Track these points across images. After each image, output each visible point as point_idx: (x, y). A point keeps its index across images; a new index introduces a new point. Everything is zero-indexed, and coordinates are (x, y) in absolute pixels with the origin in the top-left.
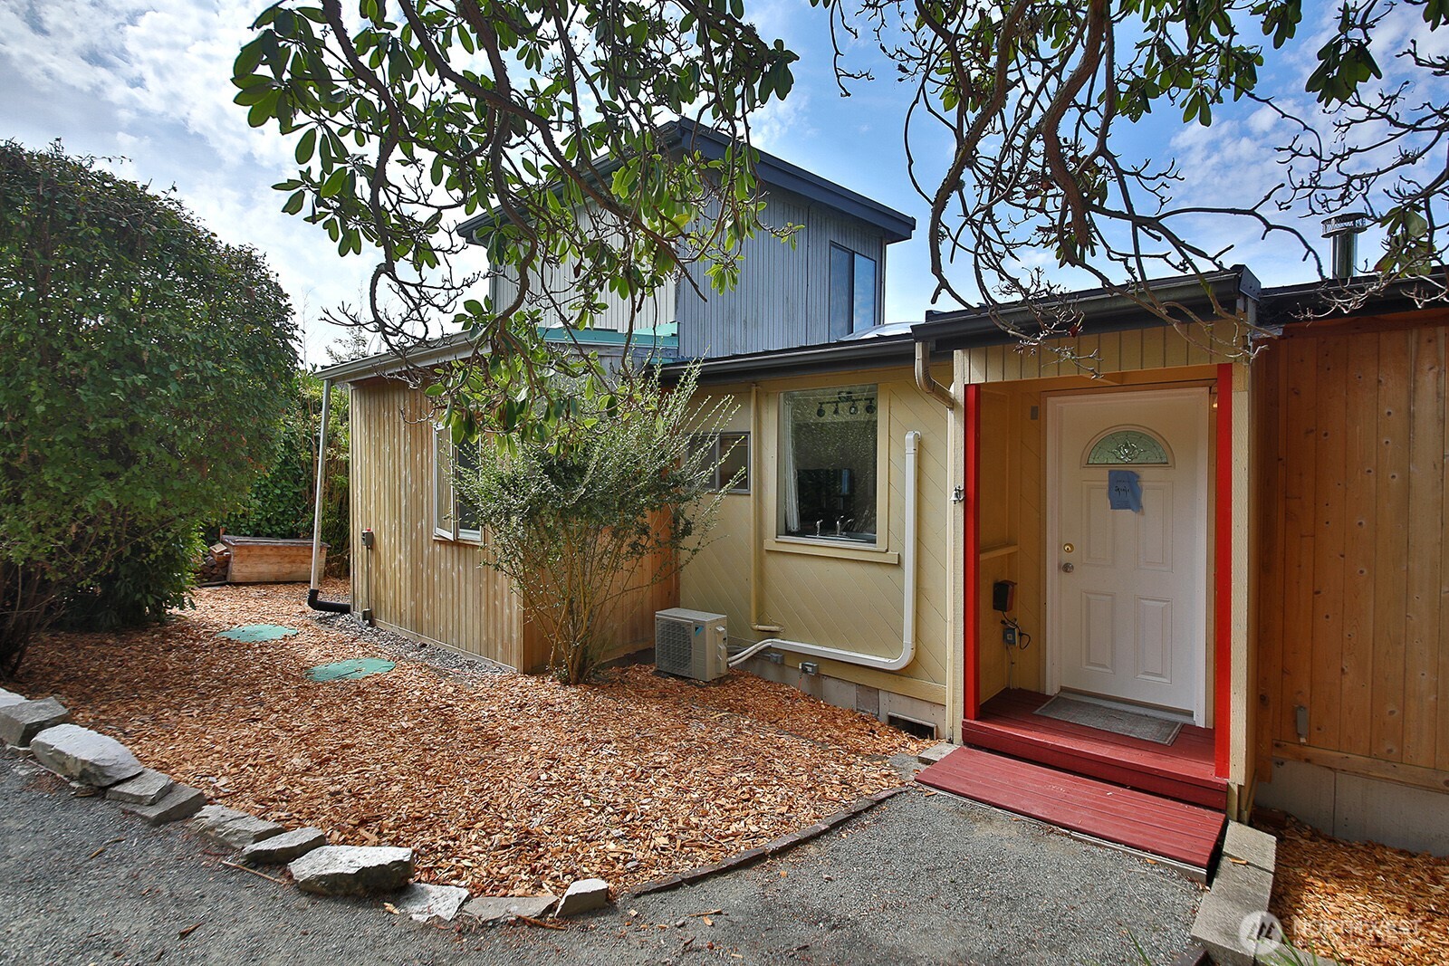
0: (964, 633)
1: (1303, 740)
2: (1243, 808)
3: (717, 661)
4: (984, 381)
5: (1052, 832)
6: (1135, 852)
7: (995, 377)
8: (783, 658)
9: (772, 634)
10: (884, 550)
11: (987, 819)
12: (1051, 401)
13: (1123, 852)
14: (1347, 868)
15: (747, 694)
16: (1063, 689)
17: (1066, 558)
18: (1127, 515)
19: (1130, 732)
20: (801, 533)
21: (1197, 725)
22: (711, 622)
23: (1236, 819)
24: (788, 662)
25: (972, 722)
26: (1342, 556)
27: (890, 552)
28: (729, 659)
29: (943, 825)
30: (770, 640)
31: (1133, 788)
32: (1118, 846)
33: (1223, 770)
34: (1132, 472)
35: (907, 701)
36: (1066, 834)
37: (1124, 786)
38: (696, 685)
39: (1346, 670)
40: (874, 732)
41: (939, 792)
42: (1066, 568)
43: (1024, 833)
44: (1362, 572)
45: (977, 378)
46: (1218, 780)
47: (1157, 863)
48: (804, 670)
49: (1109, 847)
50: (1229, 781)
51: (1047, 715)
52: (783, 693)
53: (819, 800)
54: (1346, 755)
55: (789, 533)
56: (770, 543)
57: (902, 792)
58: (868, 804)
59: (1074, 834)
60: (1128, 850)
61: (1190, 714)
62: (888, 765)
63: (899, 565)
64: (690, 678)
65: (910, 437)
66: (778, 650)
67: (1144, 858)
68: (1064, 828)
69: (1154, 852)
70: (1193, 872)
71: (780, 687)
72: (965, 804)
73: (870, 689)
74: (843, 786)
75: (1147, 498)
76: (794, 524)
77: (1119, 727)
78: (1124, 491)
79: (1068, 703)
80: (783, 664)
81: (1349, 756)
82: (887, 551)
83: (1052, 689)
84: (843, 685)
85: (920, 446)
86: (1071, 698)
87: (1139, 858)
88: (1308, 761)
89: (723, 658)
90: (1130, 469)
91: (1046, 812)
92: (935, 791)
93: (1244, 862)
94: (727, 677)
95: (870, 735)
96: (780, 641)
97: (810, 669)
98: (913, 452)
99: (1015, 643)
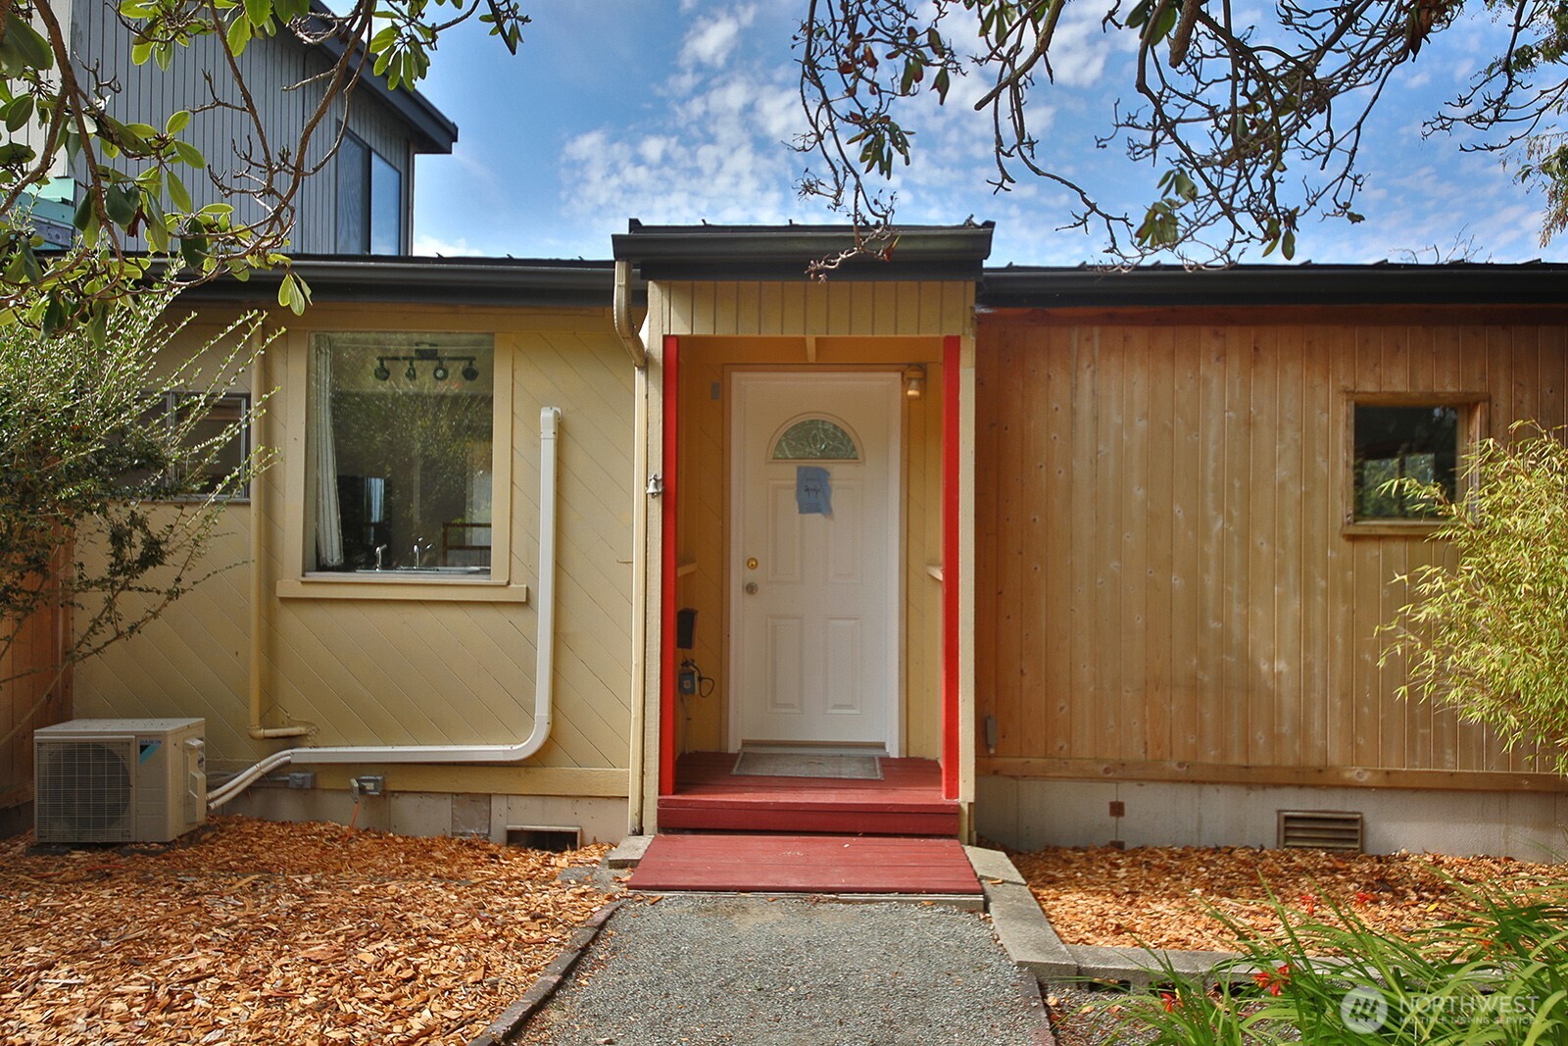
0: (661, 678)
1: (992, 751)
2: (972, 829)
3: (188, 802)
4: (689, 333)
5: (818, 901)
6: (910, 897)
7: (703, 330)
8: (314, 778)
9: (291, 741)
10: (505, 582)
11: (741, 909)
12: (736, 376)
13: (898, 901)
14: (1051, 872)
15: (256, 848)
16: (745, 743)
17: (751, 576)
18: (815, 518)
19: (840, 774)
20: (347, 566)
21: (891, 756)
22: (176, 732)
23: (966, 842)
24: (326, 782)
25: (671, 797)
26: (1020, 553)
27: (513, 585)
28: (210, 795)
29: (695, 927)
30: (289, 751)
31: (866, 834)
32: (891, 896)
33: (953, 791)
34: (822, 469)
35: (537, 803)
36: (834, 900)
37: (855, 834)
38: (144, 852)
39: (1025, 671)
40: (496, 857)
41: (666, 894)
42: (751, 589)
43: (788, 912)
44: (1036, 569)
45: (680, 329)
46: (948, 802)
47: (934, 903)
48: (362, 790)
49: (882, 901)
50: (960, 800)
51: (746, 773)
52: (320, 834)
53: (517, 948)
54: (1026, 760)
55: (322, 567)
56: (291, 583)
57: (617, 909)
58: (590, 933)
59: (842, 897)
60: (903, 897)
61: (882, 746)
62: (573, 882)
63: (527, 603)
64: (126, 844)
65: (547, 415)
66: (303, 767)
67: (920, 901)
68: (829, 893)
69: (930, 892)
70: (971, 901)
71: (310, 826)
72: (704, 900)
73: (474, 797)
74: (539, 921)
75: (836, 499)
76: (333, 551)
77: (827, 771)
78: (813, 495)
79: (759, 757)
80: (314, 788)
81: (1031, 760)
82: (509, 583)
83: (734, 747)
84: (428, 801)
85: (561, 428)
86: (758, 750)
87: (916, 902)
88: (996, 773)
89: (200, 796)
90: (819, 465)
91: (802, 880)
92: (659, 895)
93: (1000, 881)
94: (204, 828)
95: (493, 862)
96: (308, 750)
97: (370, 786)
98: (552, 436)
99: (693, 692)
